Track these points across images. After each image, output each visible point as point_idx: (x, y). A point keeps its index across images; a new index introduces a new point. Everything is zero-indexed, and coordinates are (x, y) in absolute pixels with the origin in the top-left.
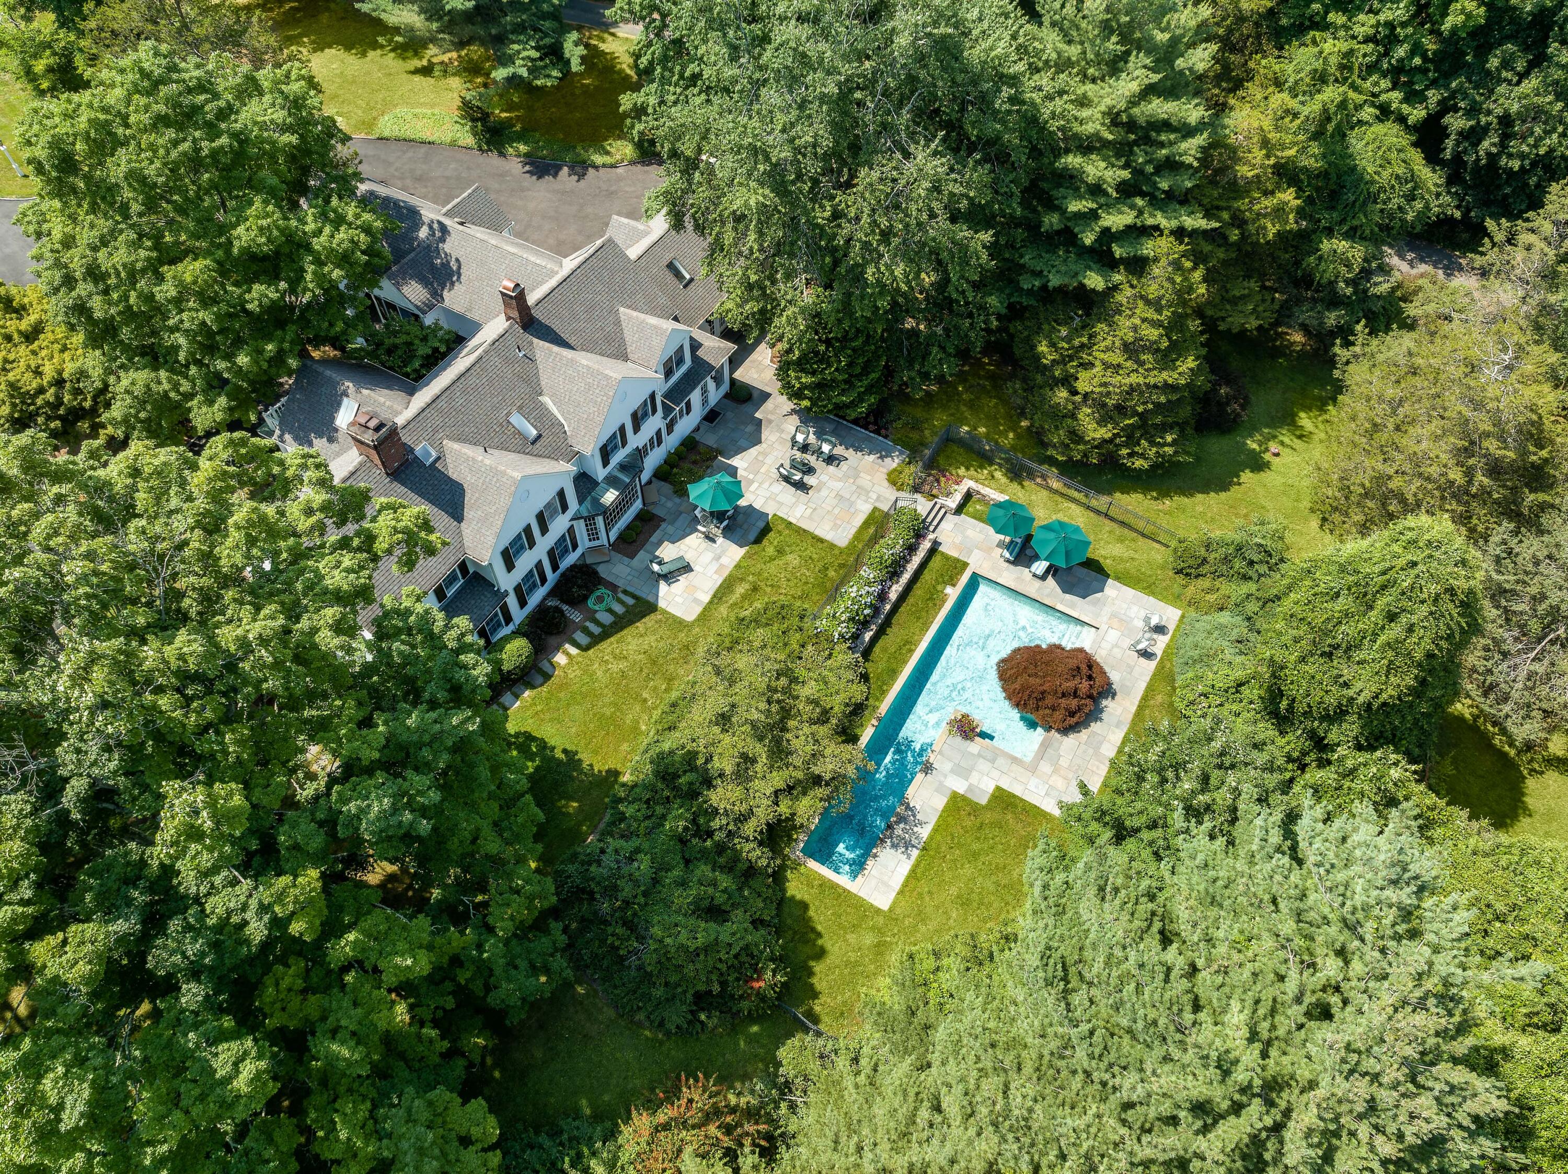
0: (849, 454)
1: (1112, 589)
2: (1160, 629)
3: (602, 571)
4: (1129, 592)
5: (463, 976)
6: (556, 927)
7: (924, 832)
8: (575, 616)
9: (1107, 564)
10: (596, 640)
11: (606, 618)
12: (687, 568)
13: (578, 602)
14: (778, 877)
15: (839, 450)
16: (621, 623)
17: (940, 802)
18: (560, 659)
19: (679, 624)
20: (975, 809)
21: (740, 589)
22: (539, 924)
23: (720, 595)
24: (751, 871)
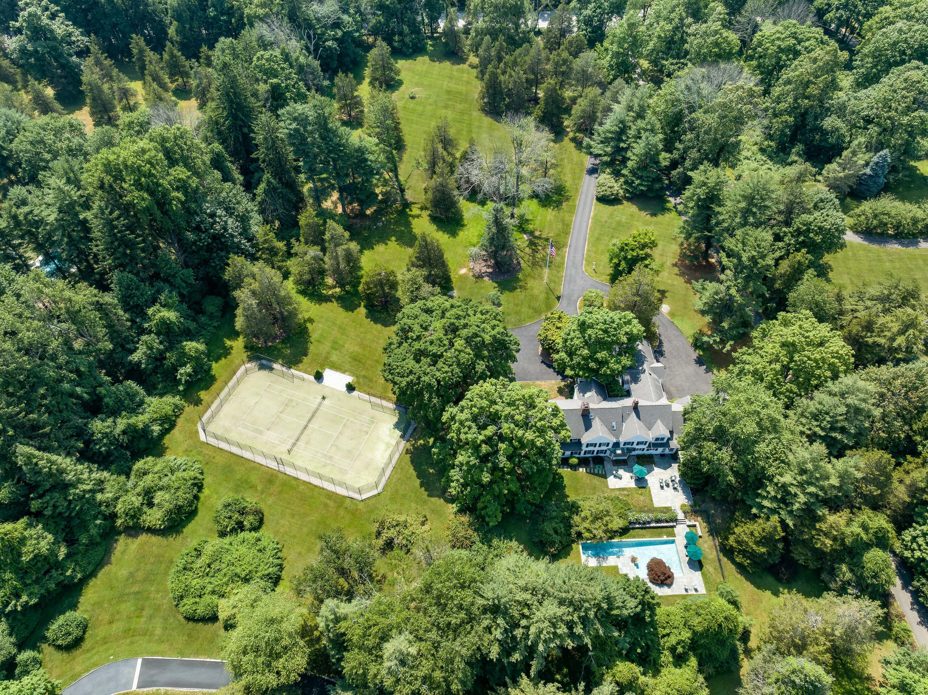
0: (681, 491)
1: (698, 573)
2: (696, 590)
3: (605, 463)
4: (701, 578)
5: (516, 498)
6: (534, 507)
7: (604, 565)
8: (592, 465)
9: (704, 569)
10: (590, 473)
11: (596, 471)
12: (621, 478)
13: (595, 463)
14: (573, 541)
15: (679, 488)
16: (598, 475)
17: (613, 564)
18: (581, 469)
19: (607, 486)
20: (617, 572)
21: (625, 492)
22: (532, 504)
23: (620, 489)
24: (570, 535)
